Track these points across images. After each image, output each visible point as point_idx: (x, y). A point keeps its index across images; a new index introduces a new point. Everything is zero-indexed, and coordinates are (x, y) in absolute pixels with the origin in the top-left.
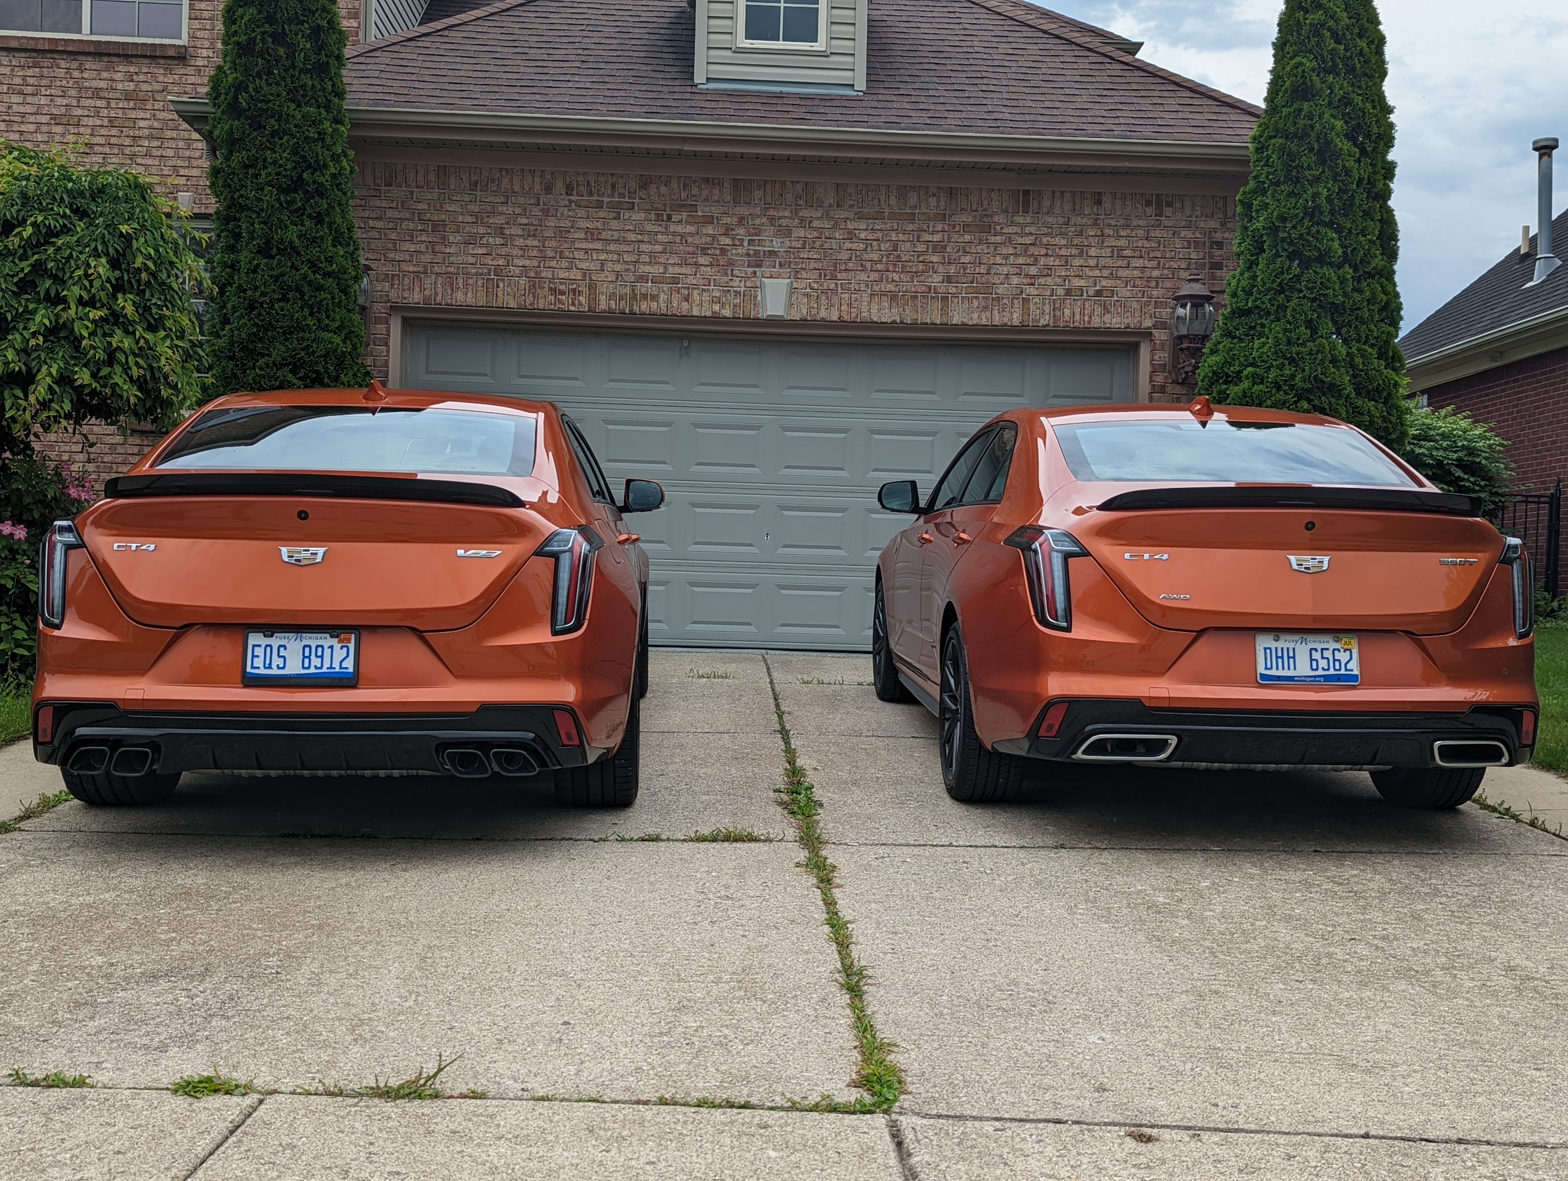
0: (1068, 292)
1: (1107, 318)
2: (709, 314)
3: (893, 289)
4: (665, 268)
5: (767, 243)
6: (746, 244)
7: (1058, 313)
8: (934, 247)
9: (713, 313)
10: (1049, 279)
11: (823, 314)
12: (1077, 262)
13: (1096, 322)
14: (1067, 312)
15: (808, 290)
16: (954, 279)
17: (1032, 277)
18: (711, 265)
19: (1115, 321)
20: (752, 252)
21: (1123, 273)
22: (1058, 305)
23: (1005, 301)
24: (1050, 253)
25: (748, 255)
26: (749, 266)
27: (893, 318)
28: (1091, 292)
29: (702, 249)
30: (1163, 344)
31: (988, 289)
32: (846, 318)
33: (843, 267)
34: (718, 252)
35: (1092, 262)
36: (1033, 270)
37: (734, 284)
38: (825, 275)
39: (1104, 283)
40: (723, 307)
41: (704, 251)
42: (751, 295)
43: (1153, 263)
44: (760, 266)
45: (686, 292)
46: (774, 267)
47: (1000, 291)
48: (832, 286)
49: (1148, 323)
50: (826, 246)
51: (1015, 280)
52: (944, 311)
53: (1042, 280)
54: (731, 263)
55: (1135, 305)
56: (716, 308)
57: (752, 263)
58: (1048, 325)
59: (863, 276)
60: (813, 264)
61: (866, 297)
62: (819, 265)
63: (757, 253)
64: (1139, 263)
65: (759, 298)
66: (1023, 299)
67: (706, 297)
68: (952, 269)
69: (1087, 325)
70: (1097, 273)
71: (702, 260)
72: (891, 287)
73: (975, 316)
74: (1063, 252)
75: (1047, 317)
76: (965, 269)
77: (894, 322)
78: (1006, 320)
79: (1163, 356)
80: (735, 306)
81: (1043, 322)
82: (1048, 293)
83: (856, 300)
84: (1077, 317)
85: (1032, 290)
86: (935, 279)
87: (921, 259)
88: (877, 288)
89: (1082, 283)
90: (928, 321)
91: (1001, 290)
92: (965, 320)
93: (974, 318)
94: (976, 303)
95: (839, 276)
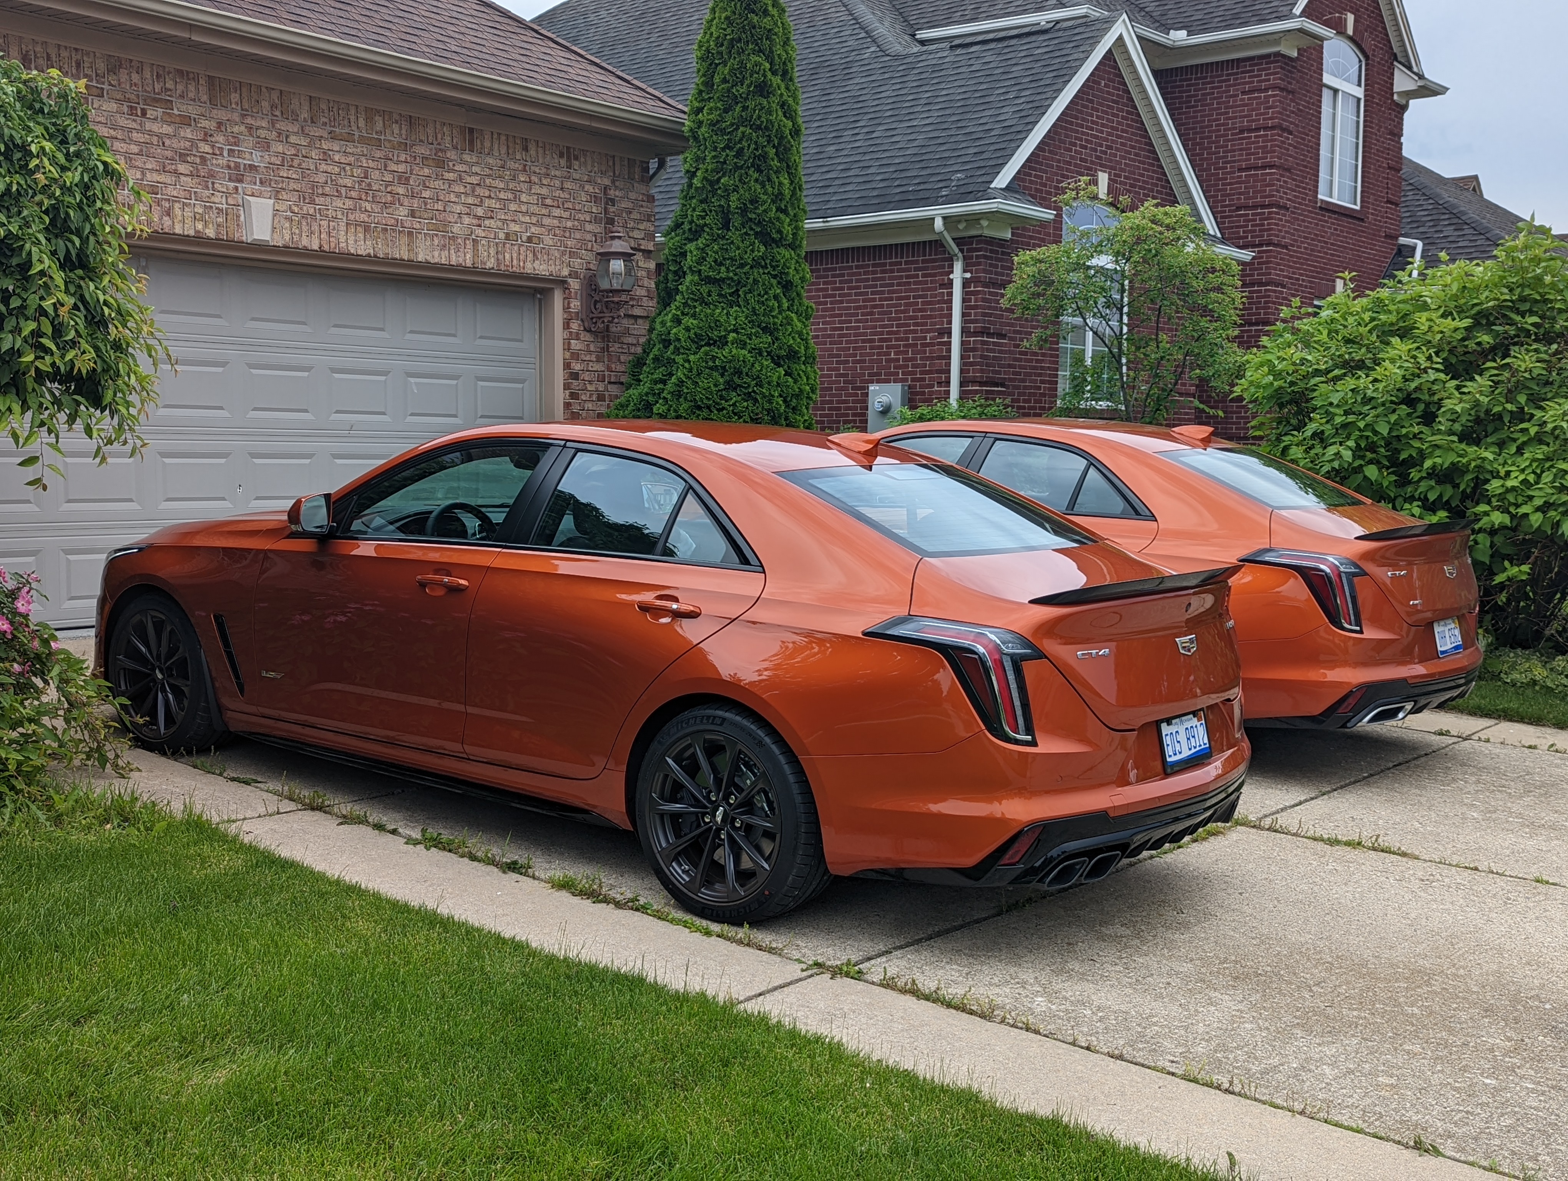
0: (507, 235)
1: (536, 264)
2: (192, 233)
3: (366, 219)
4: (143, 174)
5: (247, 156)
6: (225, 153)
7: (501, 257)
8: (400, 178)
9: (197, 232)
10: (492, 221)
11: (305, 242)
12: (513, 207)
13: (529, 268)
14: (507, 256)
15: (289, 213)
16: (417, 214)
17: (479, 218)
18: (191, 175)
19: (541, 268)
20: (232, 165)
21: (546, 221)
22: (500, 249)
23: (459, 241)
24: (493, 195)
25: (229, 167)
26: (230, 180)
27: (367, 251)
28: (524, 238)
29: (181, 155)
30: (576, 293)
31: (445, 226)
32: (326, 247)
33: (320, 191)
34: (198, 160)
35: (524, 208)
36: (480, 212)
37: (216, 200)
38: (304, 199)
39: (533, 229)
40: (206, 226)
41: (183, 157)
42: (231, 214)
43: (566, 214)
44: (240, 181)
45: (167, 205)
46: (255, 184)
47: (454, 230)
48: (311, 211)
49: (565, 272)
50: (304, 165)
51: (467, 220)
52: (410, 247)
53: (487, 222)
54: (212, 175)
55: (557, 254)
56: (200, 226)
57: (233, 178)
58: (493, 268)
59: (339, 203)
60: (293, 185)
61: (343, 227)
62: (297, 186)
63: (237, 165)
64: (557, 212)
65: (242, 218)
66: (474, 240)
67: (188, 212)
68: (416, 203)
69: (522, 270)
70: (527, 219)
71: (182, 168)
72: (364, 217)
73: (436, 254)
74: (502, 195)
75: (492, 260)
76: (426, 204)
77: (369, 255)
78: (461, 260)
79: (575, 305)
80: (219, 225)
81: (489, 265)
82: (492, 236)
83: (334, 229)
84: (515, 262)
85: (479, 232)
86: (402, 212)
87: (389, 189)
88: (351, 217)
89: (517, 228)
90: (398, 256)
91: (456, 229)
92: (428, 258)
93: (436, 257)
94: (436, 242)
95: (317, 202)
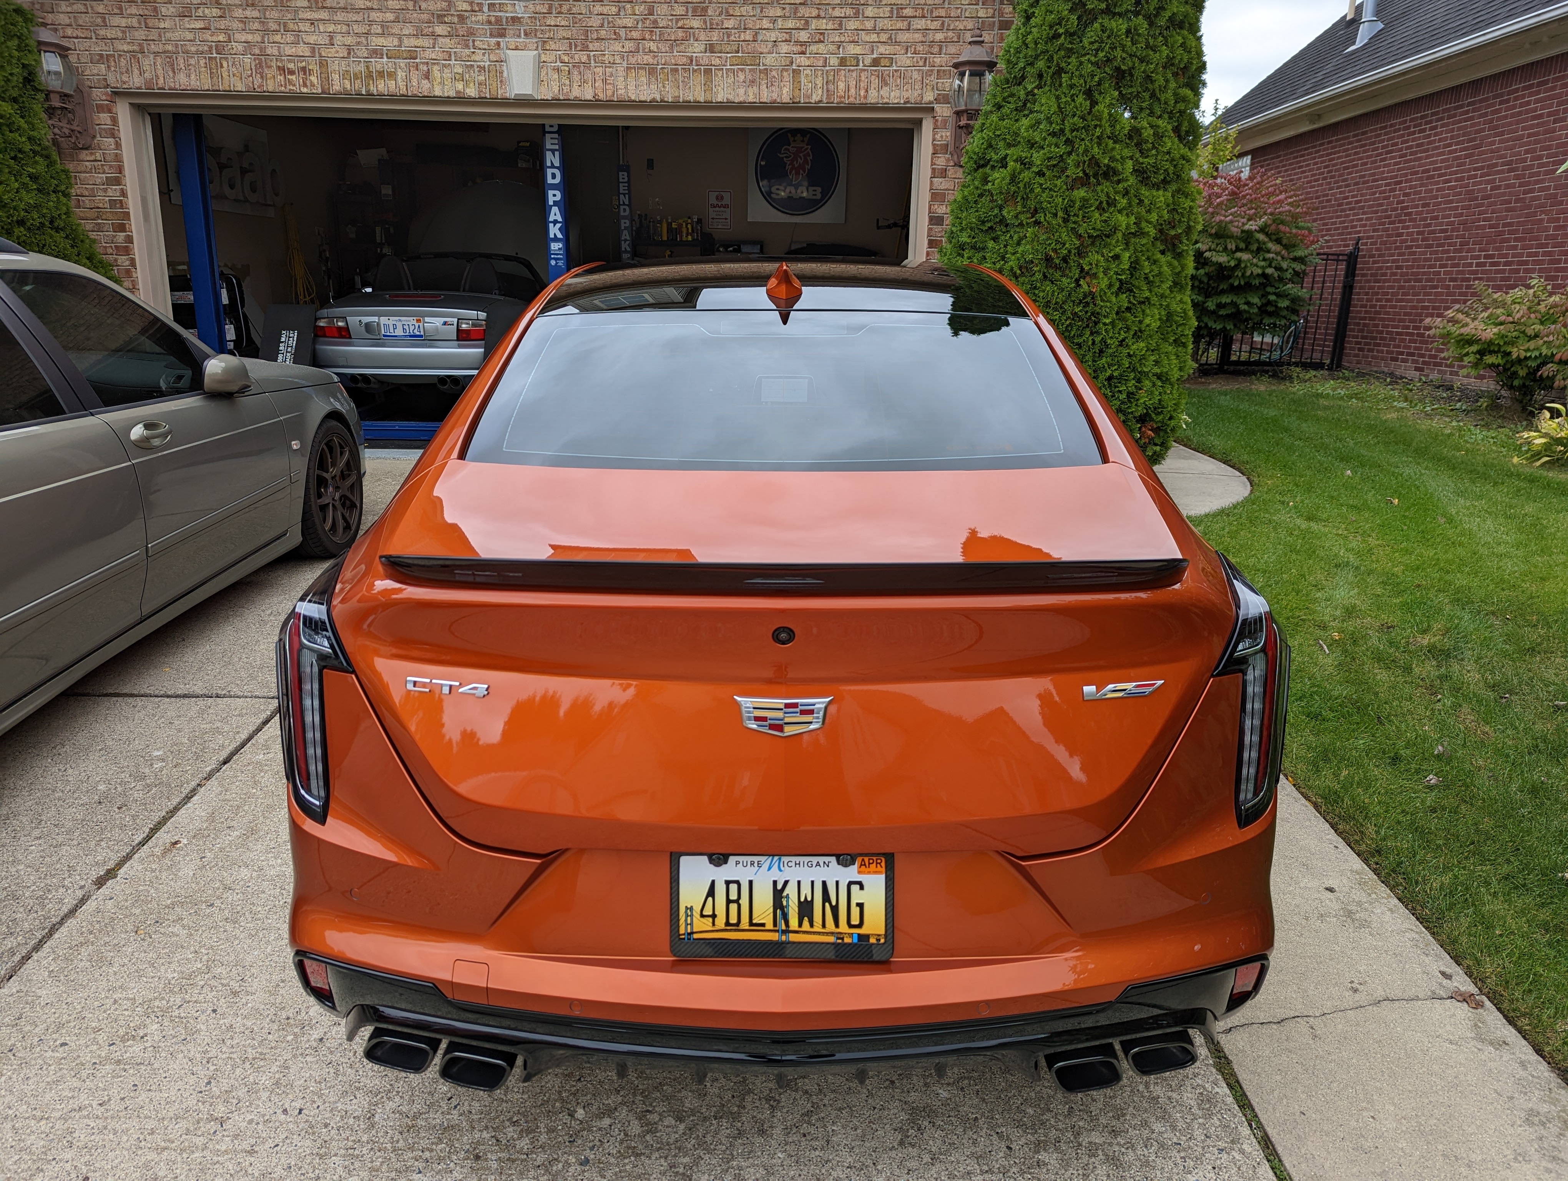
0: (843, 62)
1: (885, 92)
2: (452, 94)
3: (651, 61)
4: (400, 40)
5: (510, 8)
6: (486, 9)
7: (831, 87)
8: (694, 10)
9: (458, 92)
10: (821, 46)
11: (576, 92)
12: (852, 25)
13: (873, 97)
14: (841, 85)
15: (558, 64)
16: (717, 48)
17: (803, 44)
18: (450, 35)
19: (893, 95)
20: (493, 19)
21: (903, 37)
22: (831, 78)
23: (774, 73)
24: (822, 14)
25: (489, 22)
26: (491, 35)
27: (652, 96)
28: (868, 61)
29: (439, 16)
30: (945, 122)
31: (755, 58)
32: (601, 96)
33: (595, 36)
34: (456, 20)
35: (869, 25)
36: (803, 36)
37: (477, 58)
38: (576, 46)
39: (882, 49)
40: (467, 84)
41: (440, 19)
42: (496, 70)
43: (937, 24)
44: (503, 35)
45: (425, 68)
46: (519, 36)
47: (767, 62)
48: (584, 59)
49: (929, 97)
50: (574, 10)
51: (784, 48)
52: (708, 86)
53: (814, 48)
54: (471, 33)
55: (916, 75)
56: (460, 86)
57: (494, 33)
58: (820, 102)
59: (617, 46)
60: (562, 33)
61: (621, 71)
62: (567, 34)
63: (498, 20)
64: (920, 24)
65: (505, 74)
66: (794, 71)
67: (447, 74)
68: (715, 36)
69: (863, 101)
70: (874, 37)
71: (440, 29)
72: (648, 59)
73: (741, 91)
74: (837, 13)
75: (820, 92)
76: (729, 36)
77: (654, 100)
78: (775, 96)
79: (946, 135)
80: (480, 84)
81: (815, 98)
82: (821, 63)
83: (611, 75)
84: (853, 91)
85: (802, 60)
86: (696, 48)
87: (679, 25)
88: (633, 60)
89: (857, 50)
90: (691, 98)
91: (770, 60)
92: (731, 97)
93: (741, 95)
94: (741, 77)
95: (591, 47)
